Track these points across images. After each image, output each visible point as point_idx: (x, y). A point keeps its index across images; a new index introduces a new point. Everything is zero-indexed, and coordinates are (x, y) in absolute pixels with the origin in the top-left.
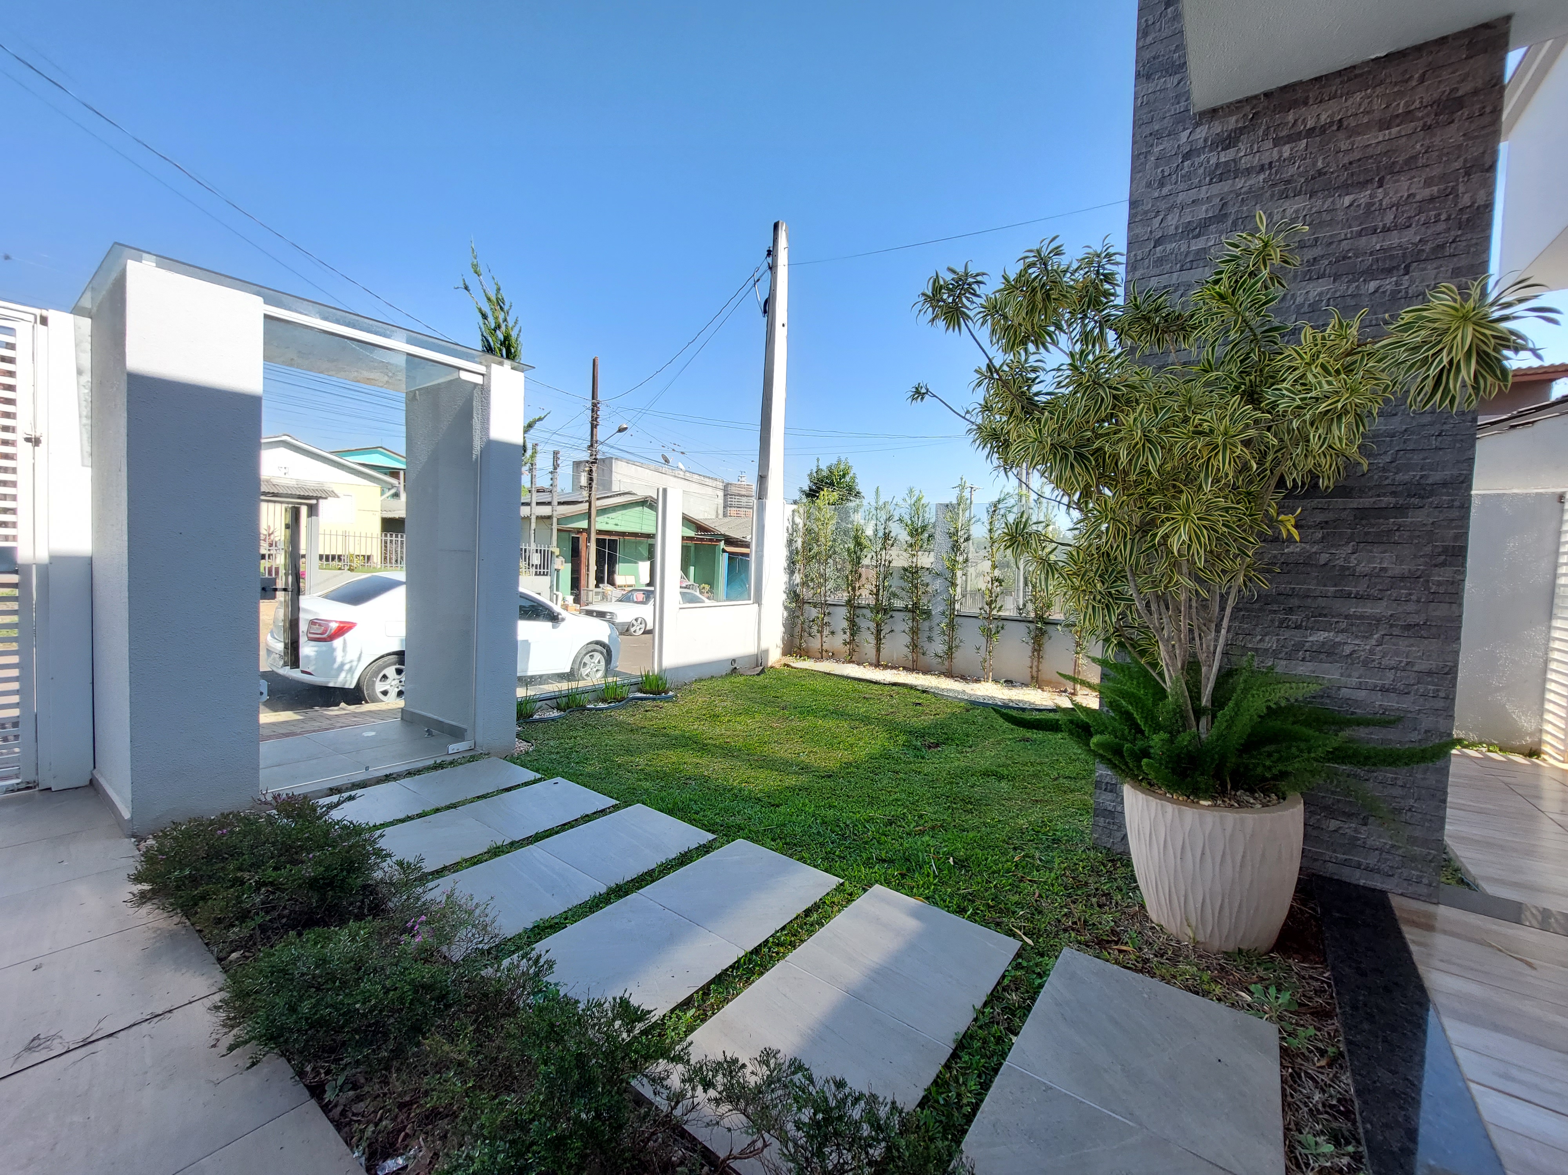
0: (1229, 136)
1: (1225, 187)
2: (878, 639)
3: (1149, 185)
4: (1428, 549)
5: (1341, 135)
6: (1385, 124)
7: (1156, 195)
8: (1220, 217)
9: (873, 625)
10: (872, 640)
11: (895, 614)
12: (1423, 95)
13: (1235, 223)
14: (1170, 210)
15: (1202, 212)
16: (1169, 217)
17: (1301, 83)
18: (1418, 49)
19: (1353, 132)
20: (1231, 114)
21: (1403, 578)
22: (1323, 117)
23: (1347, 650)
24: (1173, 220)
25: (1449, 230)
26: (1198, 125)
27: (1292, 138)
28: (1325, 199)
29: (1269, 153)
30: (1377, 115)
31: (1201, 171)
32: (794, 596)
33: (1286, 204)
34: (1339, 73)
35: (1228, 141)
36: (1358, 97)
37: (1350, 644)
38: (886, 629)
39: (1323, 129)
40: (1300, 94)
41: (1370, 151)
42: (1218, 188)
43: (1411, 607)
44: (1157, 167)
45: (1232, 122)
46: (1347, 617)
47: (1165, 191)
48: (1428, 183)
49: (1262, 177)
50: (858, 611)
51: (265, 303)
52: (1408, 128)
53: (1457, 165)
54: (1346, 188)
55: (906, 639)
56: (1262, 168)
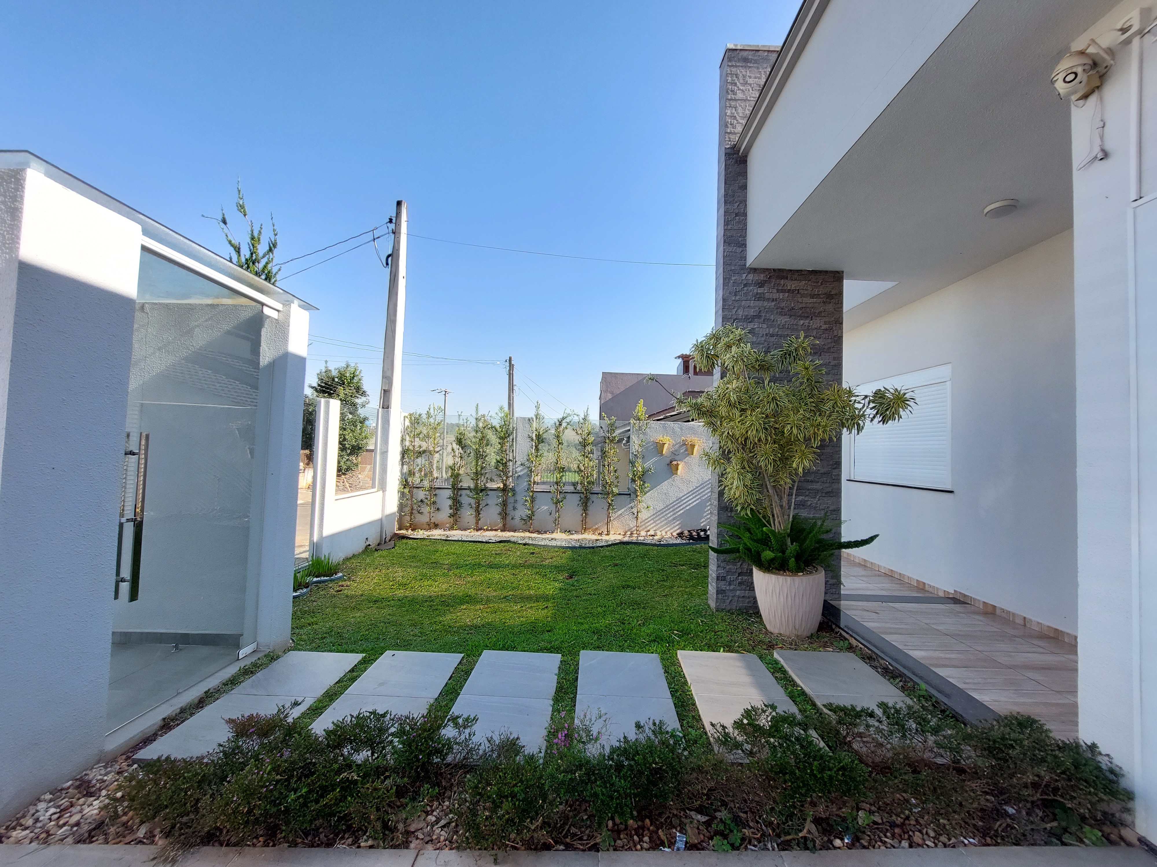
0: (761, 282)
1: (760, 303)
2: (478, 511)
3: (730, 293)
4: (831, 463)
5: (799, 295)
6: (812, 296)
7: (734, 298)
8: (759, 316)
9: (473, 502)
10: (472, 512)
11: (489, 493)
12: (822, 290)
13: (764, 320)
14: (739, 307)
15: (752, 312)
16: (739, 310)
17: (785, 270)
18: (820, 272)
19: (802, 296)
20: (761, 273)
21: (825, 474)
22: (793, 286)
23: (809, 503)
24: (740, 312)
25: (831, 343)
26: (749, 273)
27: (783, 291)
28: (795, 319)
29: (775, 295)
30: (809, 292)
31: (751, 294)
32: (405, 484)
33: (782, 318)
34: (798, 271)
35: (761, 285)
36: (804, 282)
37: (811, 501)
38: (483, 503)
39: (793, 291)
40: (785, 274)
41: (808, 305)
42: (757, 303)
43: (827, 485)
44: (733, 286)
45: (762, 277)
46: (808, 490)
47: (737, 298)
48: (825, 323)
49: (773, 304)
50: (460, 492)
51: (144, 234)
52: (819, 300)
53: (833, 319)
54: (801, 317)
55: (499, 509)
56: (773, 300)
